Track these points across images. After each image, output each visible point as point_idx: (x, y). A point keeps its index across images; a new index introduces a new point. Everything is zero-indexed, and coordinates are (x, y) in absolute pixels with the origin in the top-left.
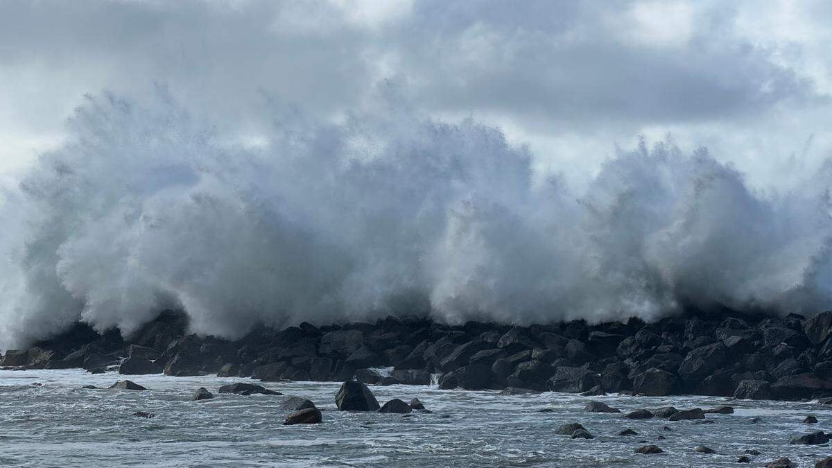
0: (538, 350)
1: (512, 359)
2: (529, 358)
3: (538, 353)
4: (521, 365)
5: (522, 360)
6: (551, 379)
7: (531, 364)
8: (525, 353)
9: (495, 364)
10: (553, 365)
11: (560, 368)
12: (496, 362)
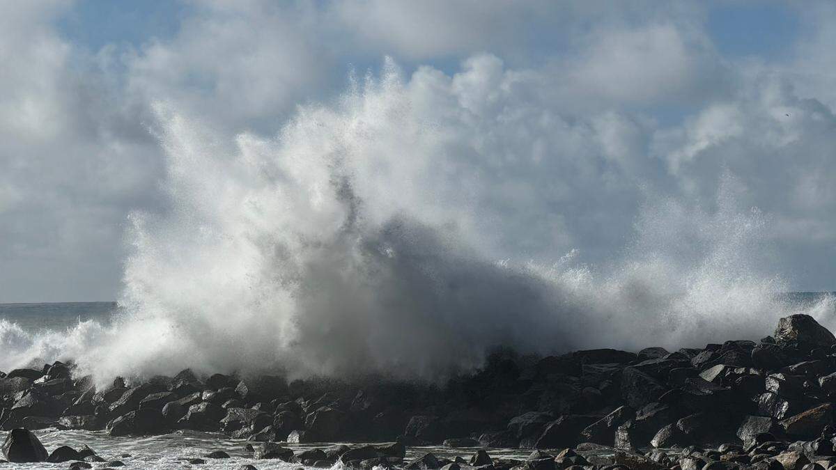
0: (208, 392)
1: (183, 402)
2: (199, 400)
3: (208, 395)
4: (192, 408)
5: (192, 403)
6: (223, 421)
7: (202, 406)
8: (196, 396)
9: (164, 408)
10: (224, 406)
11: (231, 410)
12: (166, 405)
